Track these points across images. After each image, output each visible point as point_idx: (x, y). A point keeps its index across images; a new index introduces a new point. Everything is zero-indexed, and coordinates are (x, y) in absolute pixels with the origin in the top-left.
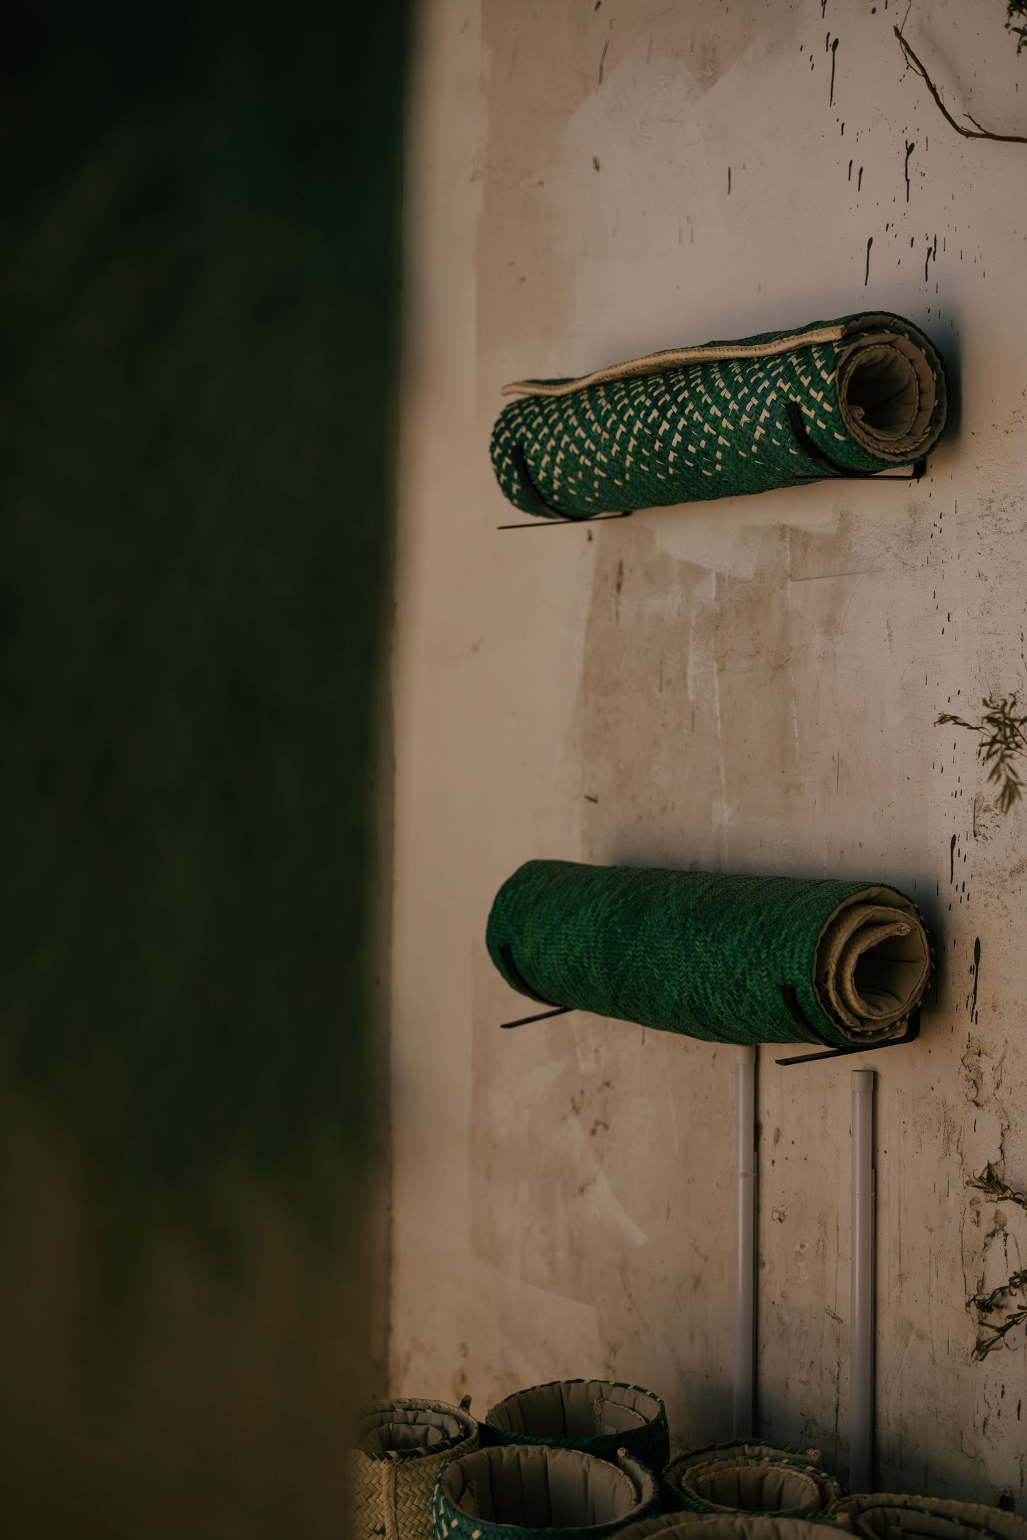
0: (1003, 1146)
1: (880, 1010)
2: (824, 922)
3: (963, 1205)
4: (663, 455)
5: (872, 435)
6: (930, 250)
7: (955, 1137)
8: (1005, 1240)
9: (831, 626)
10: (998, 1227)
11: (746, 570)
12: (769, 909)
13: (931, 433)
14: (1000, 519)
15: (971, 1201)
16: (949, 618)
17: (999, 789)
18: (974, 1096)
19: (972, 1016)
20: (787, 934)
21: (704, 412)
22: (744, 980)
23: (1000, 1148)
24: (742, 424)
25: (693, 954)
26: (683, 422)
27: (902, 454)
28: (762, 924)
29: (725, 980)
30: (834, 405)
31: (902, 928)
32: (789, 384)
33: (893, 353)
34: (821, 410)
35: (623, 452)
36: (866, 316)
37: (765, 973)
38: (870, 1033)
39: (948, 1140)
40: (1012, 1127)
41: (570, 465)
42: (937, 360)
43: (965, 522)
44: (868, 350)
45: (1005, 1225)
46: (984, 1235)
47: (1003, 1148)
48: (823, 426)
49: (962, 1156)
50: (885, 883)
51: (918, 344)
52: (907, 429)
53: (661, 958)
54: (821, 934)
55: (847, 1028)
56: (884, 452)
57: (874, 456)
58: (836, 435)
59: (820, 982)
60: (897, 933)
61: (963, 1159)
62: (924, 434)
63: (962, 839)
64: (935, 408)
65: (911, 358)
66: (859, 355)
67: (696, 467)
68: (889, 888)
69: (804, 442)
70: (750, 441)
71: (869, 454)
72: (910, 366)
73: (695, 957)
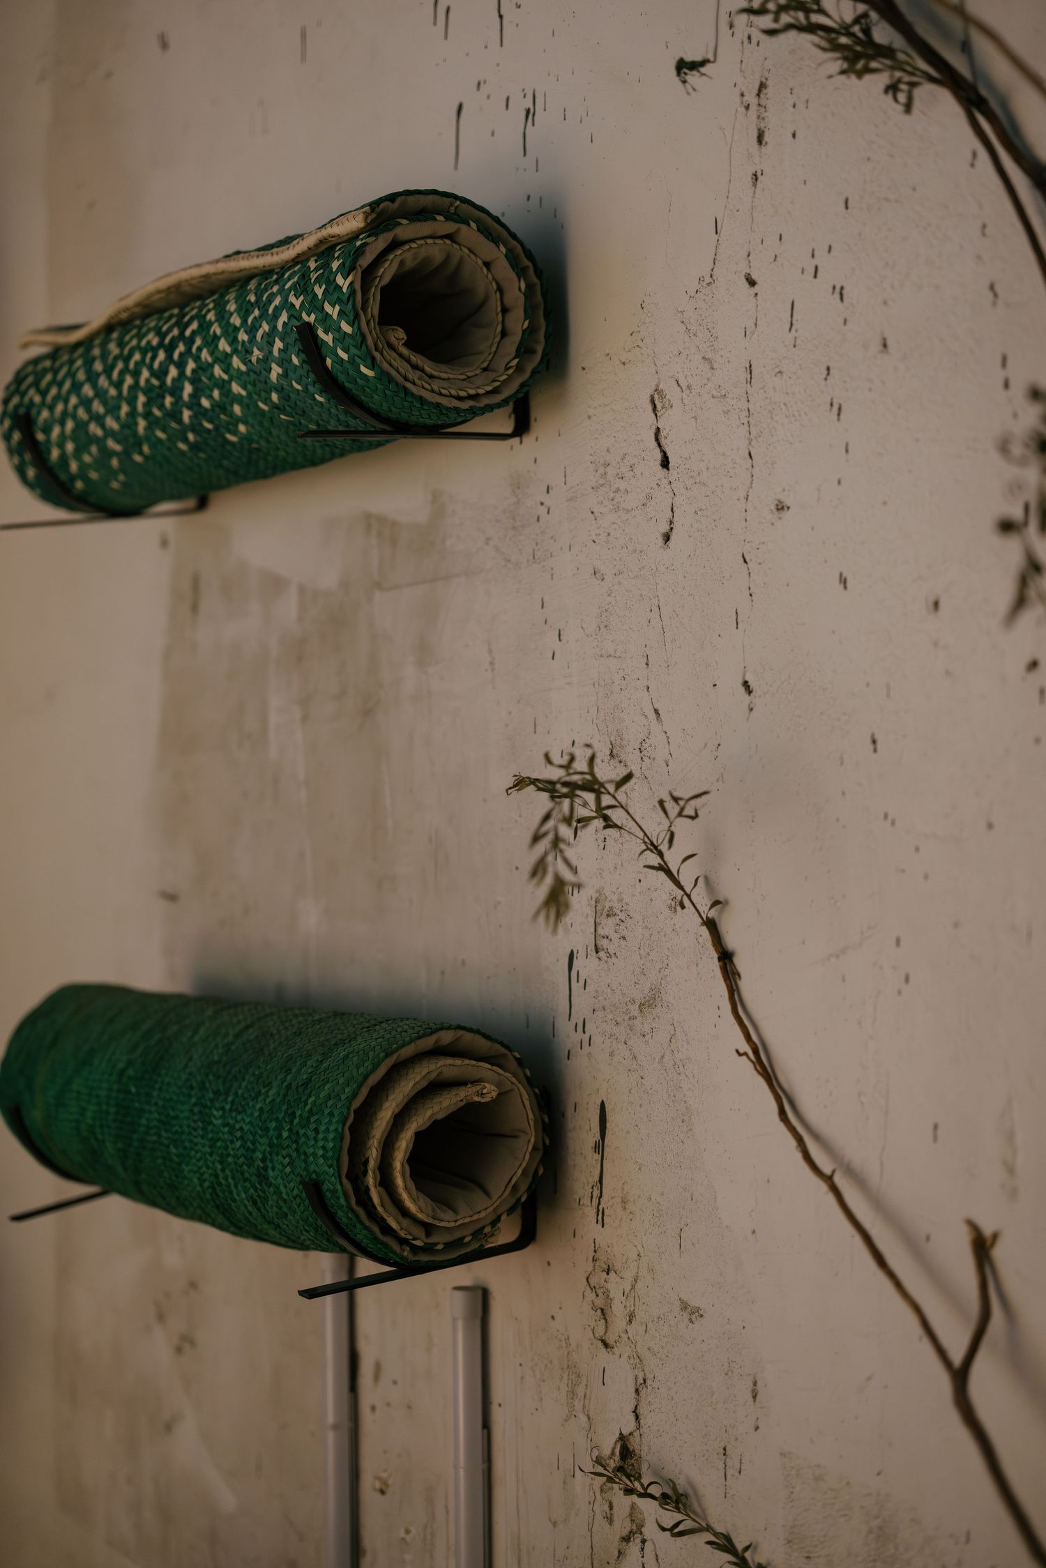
0: (638, 1408)
1: (455, 1211)
2: (359, 1087)
3: (592, 1491)
4: (175, 415)
5: (423, 371)
6: (528, 111)
7: (580, 1391)
8: (643, 1549)
9: (424, 652)
10: (634, 1528)
11: (329, 579)
12: (301, 1064)
13: (519, 369)
14: (618, 490)
15: (602, 1486)
16: (559, 635)
17: (543, 891)
18: (603, 1333)
19: (598, 1215)
20: (314, 1103)
21: (213, 347)
22: (265, 1169)
23: (634, 1412)
24: (254, 360)
25: (210, 1128)
26: (191, 365)
27: (470, 397)
28: (289, 1087)
29: (245, 1167)
30: (354, 324)
31: (485, 1091)
32: (302, 298)
33: (457, 252)
34: (339, 332)
35: (133, 414)
36: (408, 195)
37: (287, 1160)
38: (440, 1247)
39: (572, 1394)
40: (649, 1382)
41: (82, 438)
42: (527, 263)
43: (577, 497)
44: (413, 245)
45: (642, 1526)
46: (618, 1537)
47: (638, 1412)
48: (344, 356)
49: (589, 1419)
50: (463, 1025)
51: (494, 239)
52: (482, 362)
53: (176, 1132)
54: (356, 1104)
55: (403, 1242)
56: (441, 394)
57: (422, 400)
58: (363, 369)
59: (356, 1175)
60: (477, 1099)
61: (591, 1424)
62: (507, 369)
63: (582, 955)
64: (524, 332)
65: (488, 259)
66: (399, 252)
67: (217, 428)
68: (470, 1030)
69: (329, 382)
70: (268, 388)
71: (413, 395)
72: (485, 270)
73: (212, 1131)
